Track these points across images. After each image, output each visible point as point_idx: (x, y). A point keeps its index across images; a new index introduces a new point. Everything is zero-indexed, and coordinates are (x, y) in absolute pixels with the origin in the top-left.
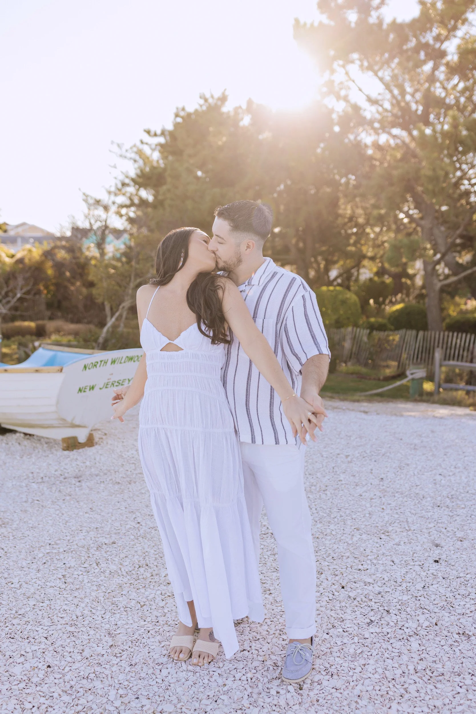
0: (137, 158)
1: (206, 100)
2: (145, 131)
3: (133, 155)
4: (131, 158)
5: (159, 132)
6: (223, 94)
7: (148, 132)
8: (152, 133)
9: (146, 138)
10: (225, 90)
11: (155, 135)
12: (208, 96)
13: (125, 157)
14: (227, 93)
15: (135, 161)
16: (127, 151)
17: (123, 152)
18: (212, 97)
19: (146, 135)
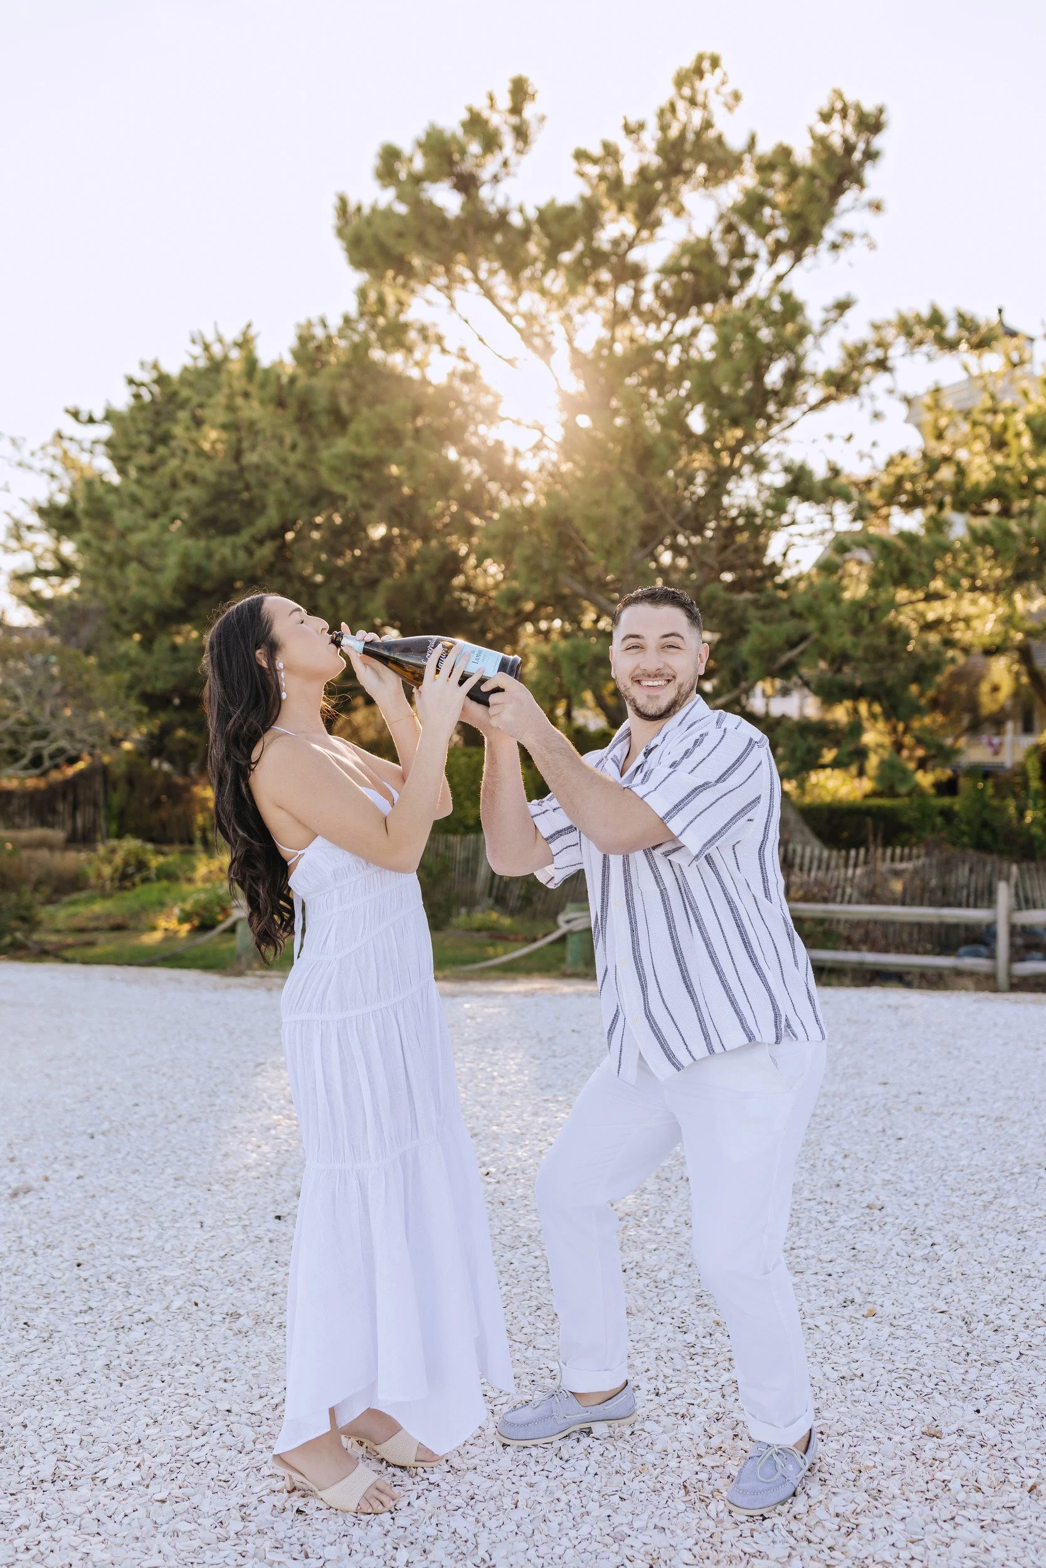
0: (58, 469)
1: (207, 347)
2: (67, 411)
3: (48, 463)
4: (43, 471)
5: (99, 414)
6: (245, 334)
7: (75, 415)
8: (84, 416)
9: (71, 427)
10: (249, 326)
11: (91, 420)
12: (210, 337)
13: (30, 468)
14: (253, 332)
15: (53, 476)
16: (33, 454)
17: (25, 456)
18: (220, 340)
19: (70, 420)
